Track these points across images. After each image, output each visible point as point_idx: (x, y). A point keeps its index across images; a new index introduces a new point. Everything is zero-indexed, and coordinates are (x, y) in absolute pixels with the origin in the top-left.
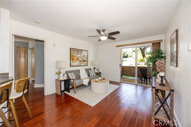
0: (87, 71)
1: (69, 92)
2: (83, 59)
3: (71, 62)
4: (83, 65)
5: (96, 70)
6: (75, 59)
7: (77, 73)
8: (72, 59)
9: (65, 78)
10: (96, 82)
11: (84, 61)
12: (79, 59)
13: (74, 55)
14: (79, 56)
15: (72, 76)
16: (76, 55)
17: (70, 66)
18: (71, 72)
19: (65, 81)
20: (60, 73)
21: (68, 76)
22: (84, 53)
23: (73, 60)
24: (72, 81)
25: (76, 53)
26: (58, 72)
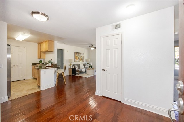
0: (84, 65)
1: (75, 75)
3: (75, 60)
4: (81, 61)
5: (89, 64)
6: (77, 58)
7: (79, 65)
9: (73, 68)
10: (89, 69)
11: (82, 59)
12: (79, 58)
14: (79, 56)
15: (76, 67)
16: (77, 56)
17: (75, 62)
18: (76, 65)
19: (73, 69)
20: (71, 65)
21: (74, 67)
22: (82, 55)
23: (76, 58)
24: (77, 69)
25: (78, 55)
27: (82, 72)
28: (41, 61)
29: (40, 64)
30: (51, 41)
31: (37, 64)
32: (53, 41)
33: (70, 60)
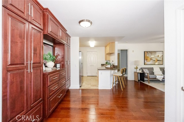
0: (162, 69)
1: (144, 82)
2: (157, 59)
3: (145, 62)
4: (157, 64)
6: (149, 59)
8: (145, 59)
9: (141, 72)
11: (158, 60)
12: (153, 59)
13: (147, 56)
14: (152, 56)
15: (146, 71)
16: (149, 56)
17: (145, 64)
18: (145, 68)
20: (137, 68)
21: (143, 71)
22: (158, 54)
23: (147, 60)
24: (146, 74)
25: (150, 54)
26: (135, 67)
27: (155, 80)
28: (107, 62)
29: (106, 64)
30: (112, 43)
31: (104, 64)
32: (114, 43)
33: (136, 62)
